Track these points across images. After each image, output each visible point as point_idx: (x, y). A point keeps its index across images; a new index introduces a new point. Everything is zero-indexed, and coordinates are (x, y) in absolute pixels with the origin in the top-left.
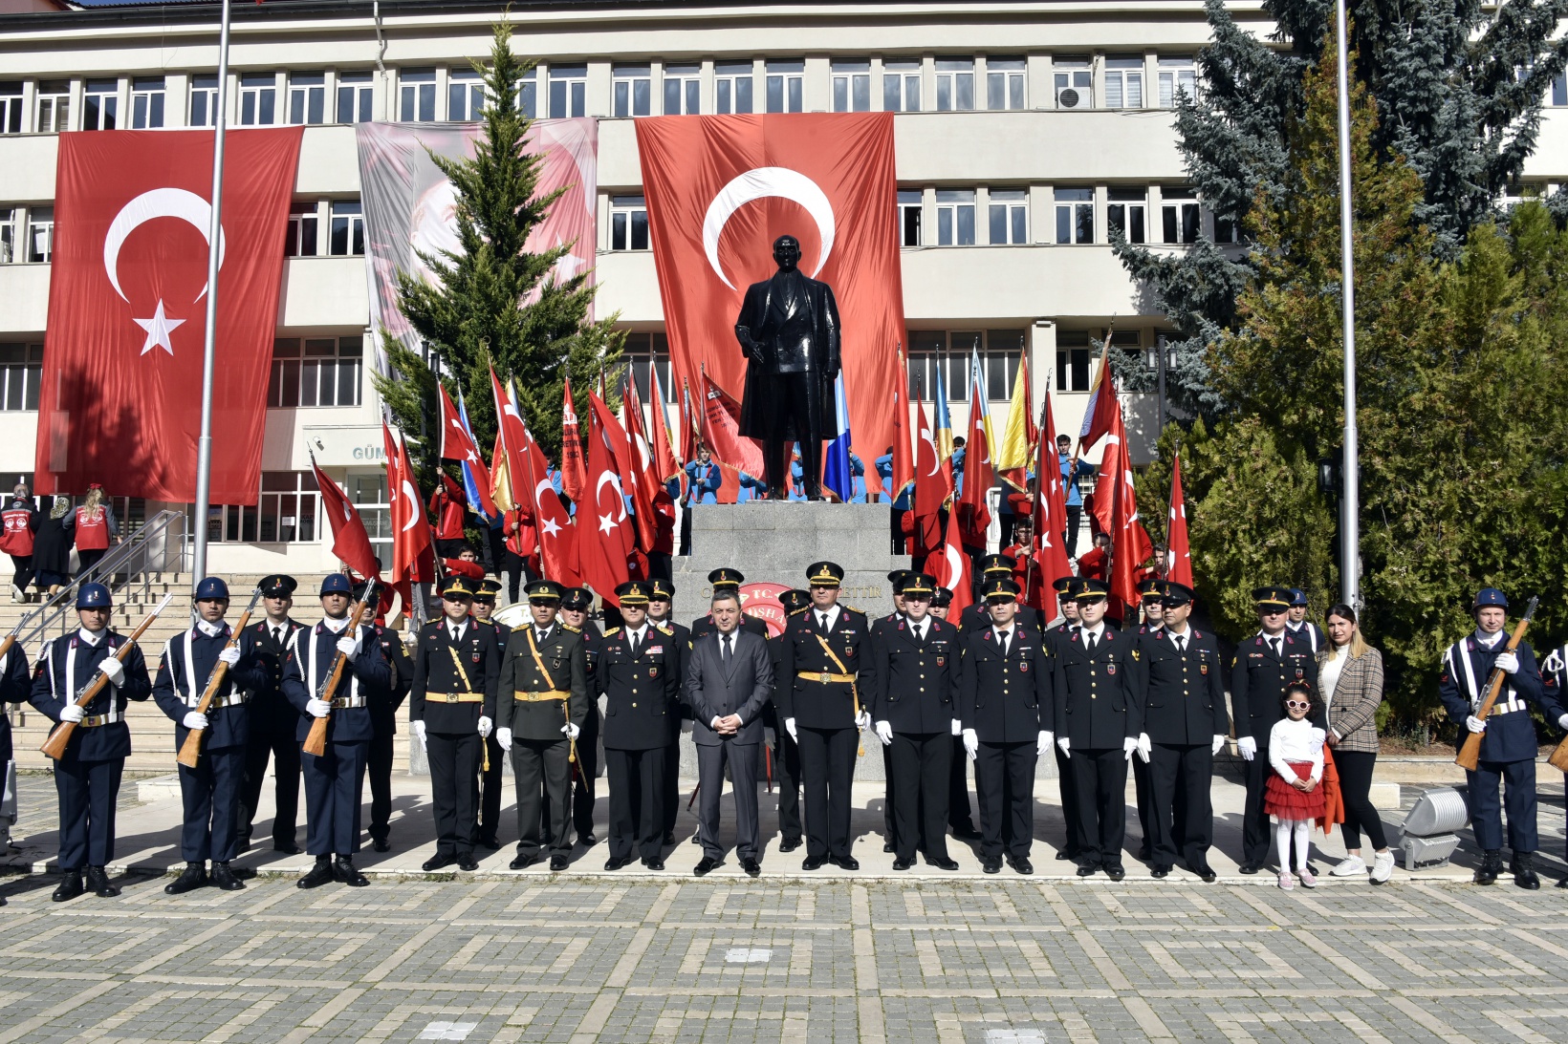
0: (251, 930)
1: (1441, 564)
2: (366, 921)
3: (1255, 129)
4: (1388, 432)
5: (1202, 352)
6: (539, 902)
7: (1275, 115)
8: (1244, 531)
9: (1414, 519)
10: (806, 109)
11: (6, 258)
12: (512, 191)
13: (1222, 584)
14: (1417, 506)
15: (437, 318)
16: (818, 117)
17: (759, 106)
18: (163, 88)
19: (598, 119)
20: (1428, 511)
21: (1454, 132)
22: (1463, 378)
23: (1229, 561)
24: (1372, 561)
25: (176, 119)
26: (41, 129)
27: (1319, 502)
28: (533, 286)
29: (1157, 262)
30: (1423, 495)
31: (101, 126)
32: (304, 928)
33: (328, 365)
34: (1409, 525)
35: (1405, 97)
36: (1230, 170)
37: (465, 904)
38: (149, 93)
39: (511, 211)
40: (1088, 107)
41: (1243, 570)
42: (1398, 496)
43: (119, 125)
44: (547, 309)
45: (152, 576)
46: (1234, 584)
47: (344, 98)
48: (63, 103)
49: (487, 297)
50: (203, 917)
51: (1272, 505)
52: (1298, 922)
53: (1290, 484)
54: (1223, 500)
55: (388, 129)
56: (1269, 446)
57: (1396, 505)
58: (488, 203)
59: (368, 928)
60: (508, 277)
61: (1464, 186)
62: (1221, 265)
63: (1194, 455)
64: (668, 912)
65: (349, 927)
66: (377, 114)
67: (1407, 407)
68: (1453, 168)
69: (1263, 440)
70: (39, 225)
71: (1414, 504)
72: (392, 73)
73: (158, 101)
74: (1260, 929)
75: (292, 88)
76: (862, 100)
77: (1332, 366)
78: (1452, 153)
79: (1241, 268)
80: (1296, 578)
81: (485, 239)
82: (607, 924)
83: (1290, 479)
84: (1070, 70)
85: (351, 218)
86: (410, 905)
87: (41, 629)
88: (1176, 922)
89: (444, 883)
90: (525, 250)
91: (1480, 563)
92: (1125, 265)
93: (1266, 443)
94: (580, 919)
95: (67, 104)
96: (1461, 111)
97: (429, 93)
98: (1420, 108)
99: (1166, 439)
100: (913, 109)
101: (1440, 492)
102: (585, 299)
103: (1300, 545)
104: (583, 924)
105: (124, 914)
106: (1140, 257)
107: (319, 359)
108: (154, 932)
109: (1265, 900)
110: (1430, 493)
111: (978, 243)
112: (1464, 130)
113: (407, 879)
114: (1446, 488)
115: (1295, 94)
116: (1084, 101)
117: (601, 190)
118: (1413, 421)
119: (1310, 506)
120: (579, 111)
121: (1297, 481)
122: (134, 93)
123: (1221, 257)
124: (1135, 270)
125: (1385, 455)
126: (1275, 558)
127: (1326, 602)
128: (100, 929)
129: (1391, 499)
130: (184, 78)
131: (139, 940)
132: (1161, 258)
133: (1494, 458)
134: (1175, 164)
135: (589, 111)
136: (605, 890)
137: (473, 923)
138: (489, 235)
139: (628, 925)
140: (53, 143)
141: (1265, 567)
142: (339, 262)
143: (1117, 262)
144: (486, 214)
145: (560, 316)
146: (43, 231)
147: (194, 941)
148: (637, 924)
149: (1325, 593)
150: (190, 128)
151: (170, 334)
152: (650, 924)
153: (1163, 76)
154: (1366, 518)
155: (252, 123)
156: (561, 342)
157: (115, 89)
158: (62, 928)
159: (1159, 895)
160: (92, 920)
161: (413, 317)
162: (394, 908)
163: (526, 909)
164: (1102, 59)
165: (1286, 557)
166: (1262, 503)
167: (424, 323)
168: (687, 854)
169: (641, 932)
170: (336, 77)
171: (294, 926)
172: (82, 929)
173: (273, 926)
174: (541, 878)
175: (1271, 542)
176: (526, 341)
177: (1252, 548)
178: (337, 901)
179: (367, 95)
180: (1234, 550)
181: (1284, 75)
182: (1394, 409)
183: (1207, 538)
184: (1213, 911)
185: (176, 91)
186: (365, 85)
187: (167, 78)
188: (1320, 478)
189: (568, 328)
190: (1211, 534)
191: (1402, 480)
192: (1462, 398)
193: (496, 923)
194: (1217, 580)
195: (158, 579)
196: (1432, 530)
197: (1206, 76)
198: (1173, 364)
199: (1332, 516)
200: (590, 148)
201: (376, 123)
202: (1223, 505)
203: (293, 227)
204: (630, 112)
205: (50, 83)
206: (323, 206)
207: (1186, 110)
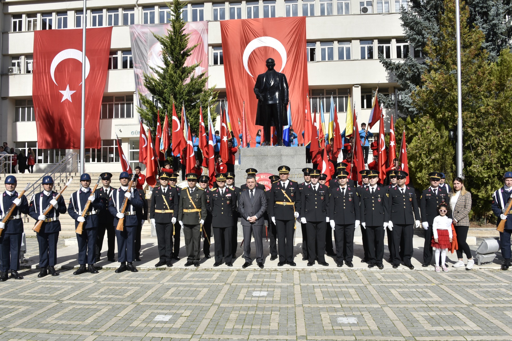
0: (100, 286)
1: (491, 164)
2: (137, 283)
3: (428, 19)
4: (473, 120)
5: (410, 94)
6: (192, 277)
7: (434, 14)
8: (424, 154)
9: (481, 149)
10: (277, 16)
11: (19, 72)
12: (180, 46)
13: (416, 171)
14: (482, 145)
15: (157, 88)
16: (280, 19)
17: (261, 16)
18: (67, 15)
19: (208, 22)
20: (486, 146)
21: (495, 18)
22: (499, 101)
23: (419, 164)
24: (467, 163)
25: (71, 25)
26: (28, 30)
27: (449, 144)
28: (187, 77)
29: (394, 65)
30: (484, 141)
31: (47, 28)
32: (117, 285)
33: (123, 105)
34: (480, 151)
35: (479, 6)
36: (419, 33)
37: (169, 277)
38: (62, 17)
39: (180, 53)
40: (371, 13)
41: (424, 167)
42: (476, 141)
43: (53, 28)
44: (192, 84)
45: (68, 174)
46: (421, 171)
47: (125, 17)
48: (35, 21)
49: (172, 81)
50: (85, 282)
51: (433, 145)
52: (441, 283)
53: (439, 138)
54: (417, 143)
55: (140, 26)
56: (432, 125)
57: (475, 144)
58: (172, 50)
59: (137, 285)
60: (179, 74)
61: (499, 36)
62: (416, 65)
63: (407, 129)
64: (234, 280)
65: (132, 285)
66: (136, 22)
67: (479, 111)
68: (495, 30)
69: (430, 123)
70: (29, 61)
71: (481, 144)
72: (140, 8)
73: (65, 20)
74: (429, 285)
75: (108, 14)
76: (295, 13)
77: (454, 98)
78: (495, 25)
79: (423, 66)
80: (441, 169)
81: (172, 62)
82: (214, 284)
83: (440, 136)
84: (365, 0)
85: (129, 56)
86: (151, 278)
87: (33, 191)
88: (401, 282)
89: (162, 271)
90: (185, 65)
91: (504, 163)
92: (384, 66)
93: (431, 124)
94: (206, 282)
96: (498, 10)
97: (153, 14)
98: (484, 10)
99: (398, 124)
100: (312, 15)
101: (490, 140)
102: (204, 81)
103: (443, 158)
104: (207, 284)
105: (61, 281)
106: (389, 63)
107: (120, 103)
108: (70, 287)
109: (430, 275)
110: (487, 140)
111: (334, 60)
112: (499, 17)
113: (150, 269)
114: (492, 138)
115: (441, 6)
116: (369, 11)
117: (209, 45)
118: (481, 116)
119: (446, 145)
120: (202, 19)
121: (442, 137)
122: (58, 17)
123: (416, 62)
124: (387, 67)
125: (472, 128)
126: (434, 163)
127: (451, 177)
128: (53, 286)
129: (474, 142)
130: (73, 12)
131: (65, 289)
132: (396, 63)
133: (509, 128)
134: (401, 32)
135: (205, 19)
136: (213, 273)
137: (171, 283)
138: (173, 61)
139: (221, 284)
140: (32, 34)
141: (431, 166)
142: (125, 71)
143: (381, 65)
144: (172, 54)
145: (197, 87)
146: (30, 63)
147: (82, 290)
148: (224, 284)
149: (451, 174)
150: (76, 28)
151: (71, 96)
152: (228, 284)
153: (397, 1)
154: (465, 149)
155: (96, 26)
156: (197, 96)
157: (52, 16)
158: (41, 286)
159: (395, 274)
160: (50, 283)
161: (148, 88)
162: (146, 279)
163: (188, 279)
165: (438, 162)
166: (430, 144)
167: (152, 90)
168: (240, 261)
169: (225, 286)
170: (122, 10)
171: (114, 285)
172: (47, 286)
173: (108, 285)
174: (193, 269)
175: (433, 157)
176: (186, 95)
177: (426, 160)
178: (128, 277)
179: (132, 15)
180: (420, 160)
182: (475, 112)
183: (412, 156)
184: (413, 279)
185: (71, 16)
186: (132, 12)
187: (68, 12)
188: (449, 136)
189: (199, 91)
190: (413, 155)
191: (477, 136)
192: (498, 108)
193: (179, 283)
194: (415, 170)
195: (70, 175)
196: (487, 152)
197: (411, 1)
198: (400, 98)
199: (453, 148)
200: (206, 31)
201: (136, 25)
202: (417, 145)
203: (110, 59)
204: (219, 19)
205: (31, 15)
206: (119, 53)
207: (404, 13)
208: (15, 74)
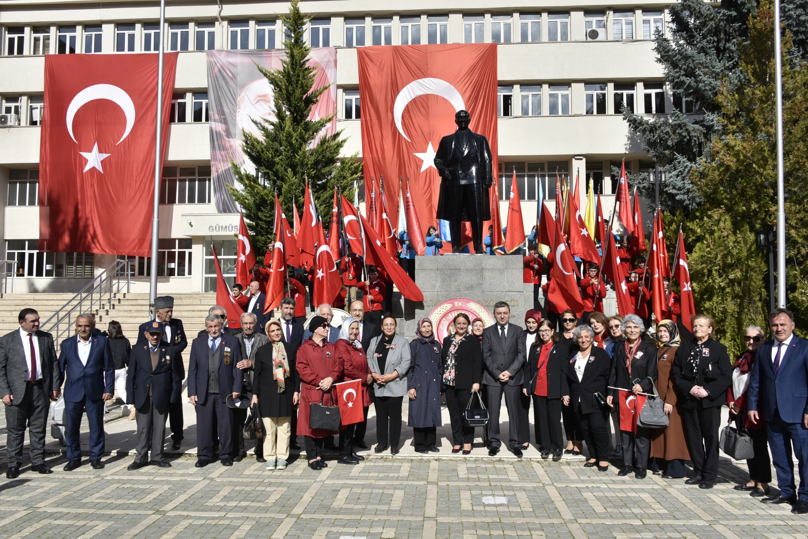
3: (703, 50)
4: (799, 216)
7: (714, 42)
8: (716, 270)
10: (450, 41)
11: (17, 123)
12: (302, 87)
13: (702, 299)
15: (264, 156)
16: (457, 46)
18: (101, 31)
19: (337, 48)
23: (706, 287)
24: (791, 288)
25: (108, 47)
26: (34, 53)
27: (757, 255)
29: (648, 124)
31: (68, 51)
33: (192, 181)
36: (690, 73)
38: (94, 33)
39: (301, 98)
40: (603, 39)
41: (715, 291)
42: (804, 251)
43: (78, 51)
44: (322, 150)
46: (710, 299)
47: (200, 37)
48: (47, 39)
49: (291, 144)
51: (732, 256)
53: (742, 245)
54: (702, 253)
55: (224, 53)
57: (802, 256)
58: (289, 93)
60: (300, 133)
62: (685, 125)
63: (685, 229)
66: (217, 45)
70: (34, 105)
72: (225, 23)
73: (99, 38)
75: (172, 31)
76: (480, 36)
77: (767, 179)
79: (697, 126)
83: (742, 242)
84: (594, 19)
85: (204, 102)
92: (630, 125)
93: (728, 222)
95: (49, 39)
97: (245, 34)
98: (800, 37)
100: (508, 41)
102: (340, 145)
103: (746, 278)
105: (146, 478)
106: (638, 121)
107: (187, 178)
111: (543, 115)
115: (725, 30)
116: (601, 36)
117: (338, 87)
119: (753, 257)
120: (326, 43)
121: (746, 242)
122: (85, 34)
123: (686, 121)
124: (636, 128)
125: (795, 228)
126: (733, 285)
129: (799, 252)
130: (112, 26)
132: (650, 122)
134: (659, 71)
135: (332, 44)
138: (290, 111)
140: (42, 60)
141: (728, 290)
142: (198, 125)
143: (626, 124)
144: (288, 99)
145: (328, 154)
146: (37, 108)
149: (760, 304)
150: (116, 53)
153: (645, 22)
154: (788, 261)
155: (150, 50)
156: (327, 169)
157: (75, 32)
161: (250, 155)
164: (612, 13)
165: (739, 284)
166: (725, 257)
167: (256, 158)
170: (195, 25)
175: (732, 276)
176: (311, 168)
177: (720, 280)
179: (212, 35)
180: (711, 281)
181: (720, 20)
182: (801, 204)
183: (695, 274)
185: (108, 34)
186: (211, 29)
187: (104, 26)
188: (757, 240)
189: (332, 161)
190: (697, 272)
191: (805, 242)
194: (699, 297)
197: (673, 21)
198: (663, 179)
199: (765, 261)
200: (333, 64)
201: (218, 51)
202: (702, 256)
203: (173, 106)
204: (354, 44)
205: (38, 28)
206: (189, 96)
207: (661, 41)
208: (10, 127)
